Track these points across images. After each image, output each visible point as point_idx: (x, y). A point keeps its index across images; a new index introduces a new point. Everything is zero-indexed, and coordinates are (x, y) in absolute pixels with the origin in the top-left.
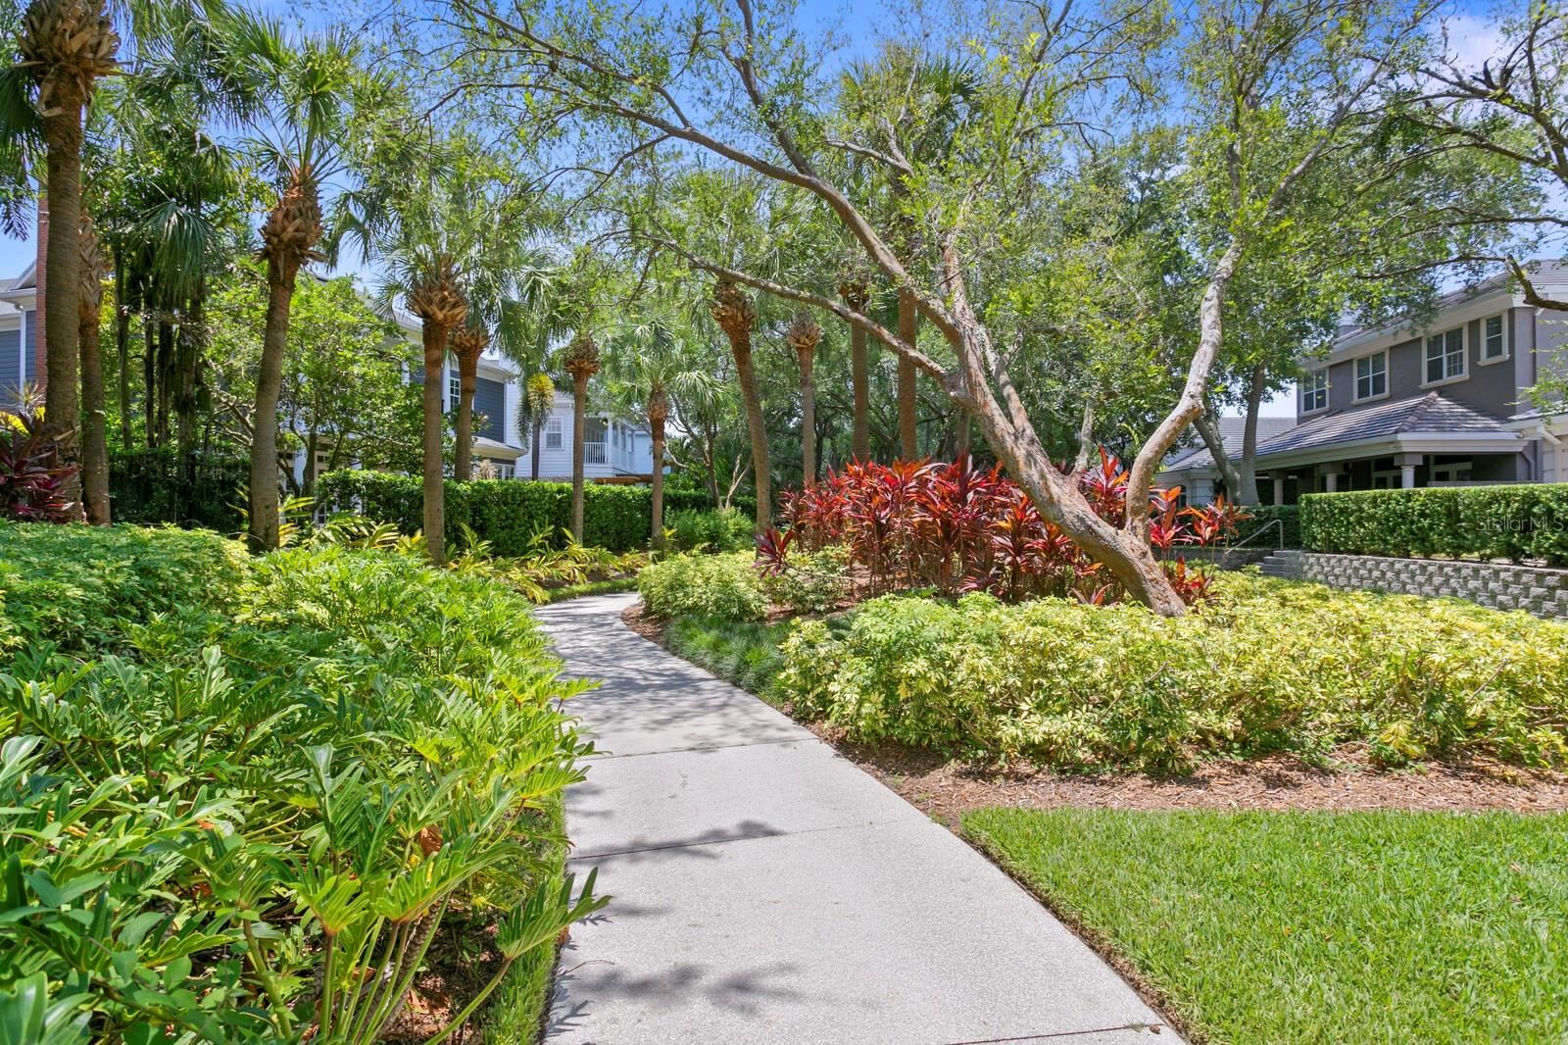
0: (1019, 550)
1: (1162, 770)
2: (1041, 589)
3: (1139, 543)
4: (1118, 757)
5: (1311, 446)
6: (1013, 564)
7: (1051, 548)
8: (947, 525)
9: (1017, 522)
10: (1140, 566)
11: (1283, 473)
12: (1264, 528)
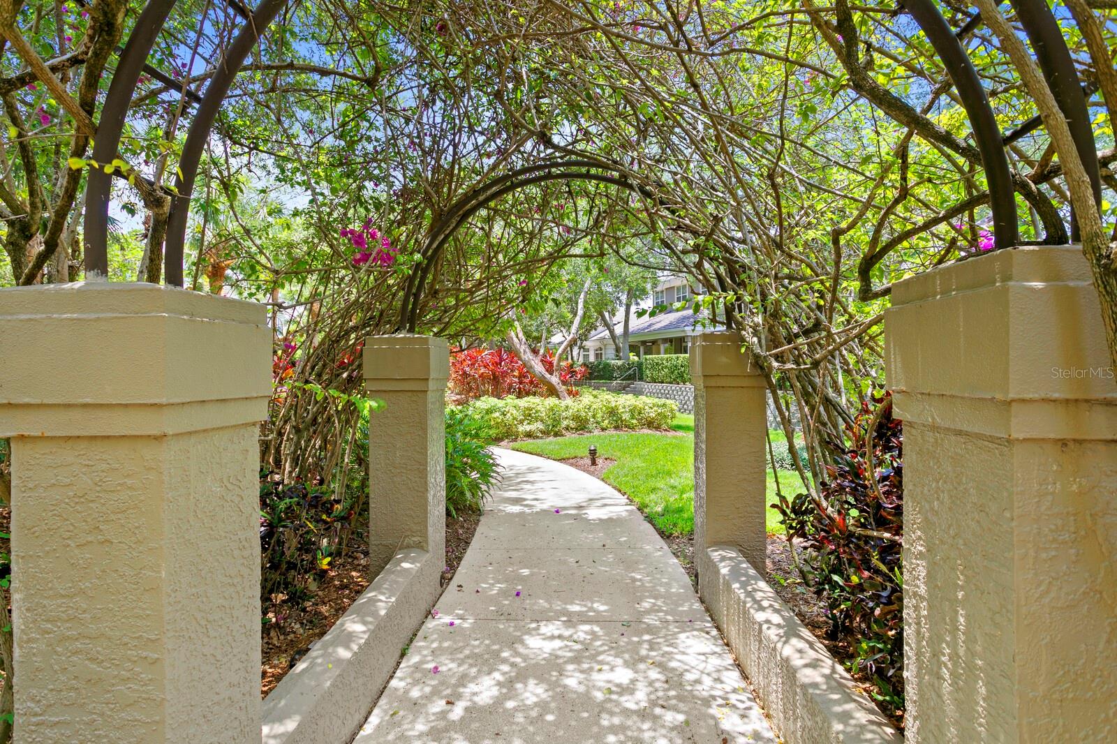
0: (521, 383)
1: (556, 435)
2: (528, 394)
3: (557, 380)
4: (546, 433)
5: (655, 330)
6: (519, 388)
7: (531, 382)
8: (494, 374)
9: (520, 373)
10: (557, 387)
11: (644, 343)
12: (631, 372)
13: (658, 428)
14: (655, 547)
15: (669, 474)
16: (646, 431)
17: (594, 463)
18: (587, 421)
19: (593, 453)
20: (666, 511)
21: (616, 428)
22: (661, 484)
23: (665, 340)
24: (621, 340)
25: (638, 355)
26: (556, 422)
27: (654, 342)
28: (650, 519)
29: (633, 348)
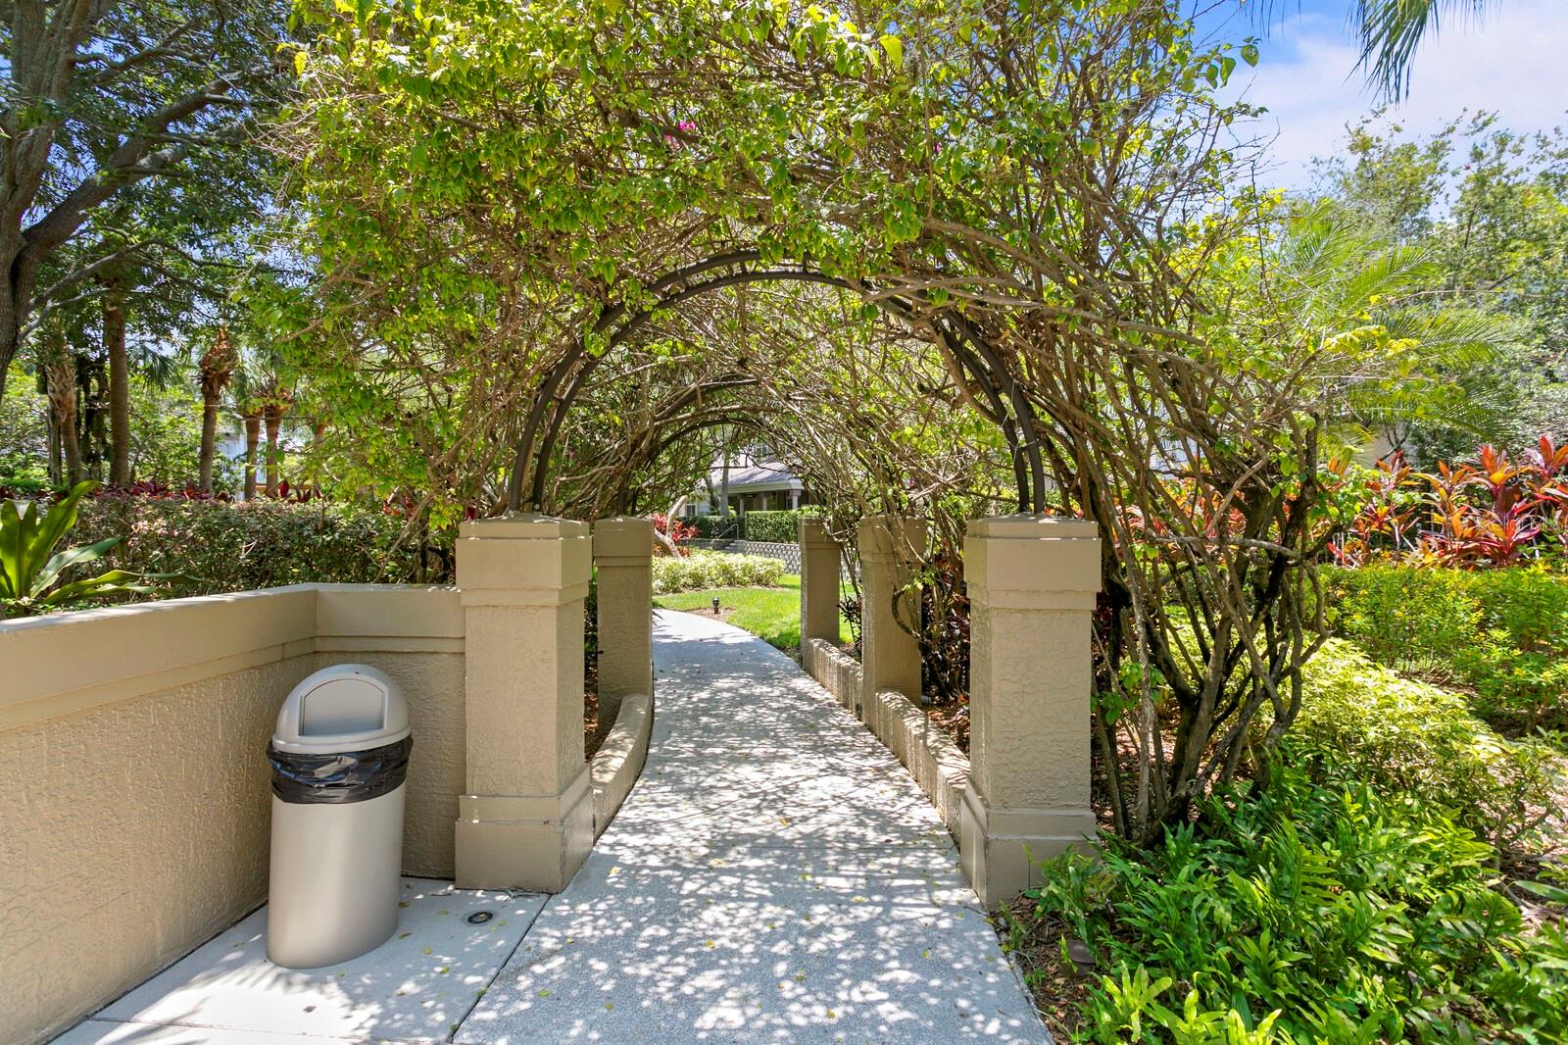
3: (670, 540)
10: (671, 546)
11: (744, 495)
12: (731, 528)
13: (766, 585)
14: (777, 654)
15: (781, 615)
16: (757, 587)
17: (717, 612)
18: (702, 578)
19: (716, 603)
20: (781, 635)
21: (730, 584)
22: (776, 622)
23: (767, 493)
24: (720, 492)
25: (737, 509)
26: (675, 580)
27: (755, 495)
28: (770, 642)
29: (733, 500)
